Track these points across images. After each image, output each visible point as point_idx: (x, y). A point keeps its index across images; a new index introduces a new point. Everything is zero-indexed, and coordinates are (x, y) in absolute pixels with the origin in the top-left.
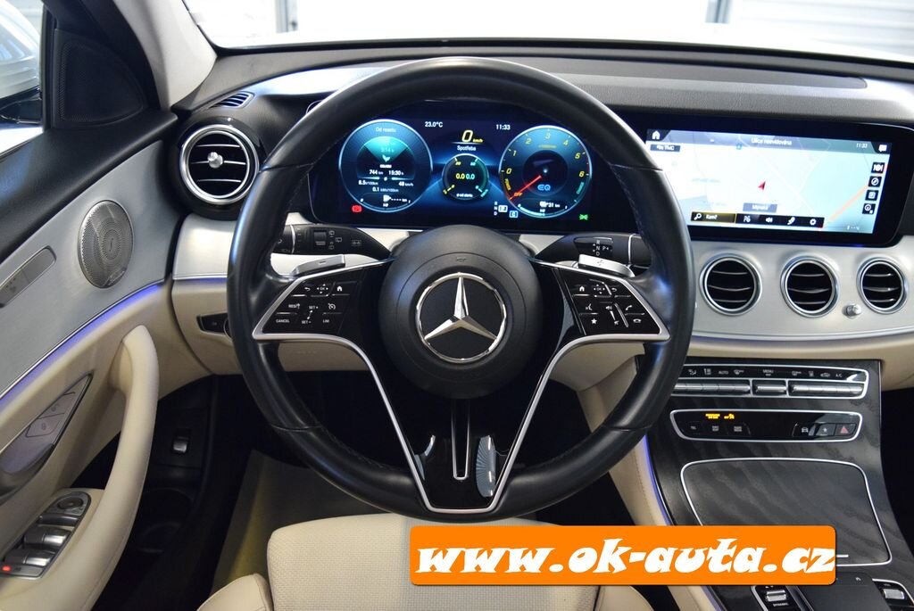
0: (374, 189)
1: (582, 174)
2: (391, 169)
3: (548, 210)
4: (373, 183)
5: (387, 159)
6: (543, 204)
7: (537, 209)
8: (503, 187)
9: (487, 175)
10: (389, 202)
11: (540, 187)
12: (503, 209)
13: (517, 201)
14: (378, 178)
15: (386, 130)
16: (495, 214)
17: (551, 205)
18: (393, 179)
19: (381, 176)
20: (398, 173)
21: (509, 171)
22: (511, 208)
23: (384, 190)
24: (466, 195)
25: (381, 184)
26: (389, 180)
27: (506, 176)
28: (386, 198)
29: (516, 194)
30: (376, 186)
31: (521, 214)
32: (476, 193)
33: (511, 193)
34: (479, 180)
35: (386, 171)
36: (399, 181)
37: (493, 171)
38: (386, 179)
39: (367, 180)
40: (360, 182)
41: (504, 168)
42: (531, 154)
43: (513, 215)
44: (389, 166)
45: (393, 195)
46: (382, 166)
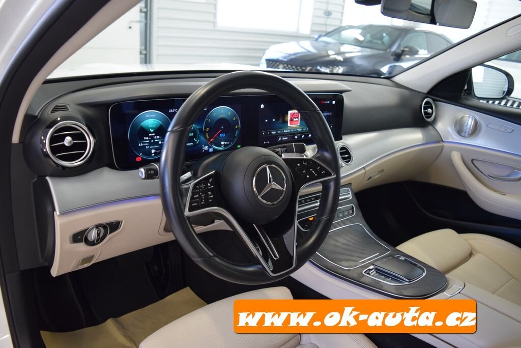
0: (147, 147)
1: (236, 127)
2: (154, 136)
3: (225, 145)
4: (146, 144)
5: (152, 131)
6: (222, 143)
7: (220, 146)
8: (205, 137)
9: (198, 133)
10: (155, 153)
11: (221, 135)
12: (206, 148)
13: (212, 143)
14: (148, 141)
15: (151, 116)
16: (203, 151)
17: (226, 143)
18: (156, 140)
19: (150, 140)
20: (158, 137)
21: (208, 129)
22: (210, 147)
23: (151, 147)
24: (190, 144)
25: (150, 144)
26: (154, 141)
27: (206, 132)
28: (153, 151)
29: (211, 140)
30: (148, 146)
31: (214, 149)
32: (194, 142)
33: (209, 140)
34: (195, 136)
35: (152, 137)
36: (158, 142)
37: (201, 130)
38: (152, 141)
39: (143, 143)
40: (140, 145)
41: (205, 128)
42: (216, 120)
43: (211, 150)
44: (154, 134)
45: (156, 149)
46: (150, 135)
